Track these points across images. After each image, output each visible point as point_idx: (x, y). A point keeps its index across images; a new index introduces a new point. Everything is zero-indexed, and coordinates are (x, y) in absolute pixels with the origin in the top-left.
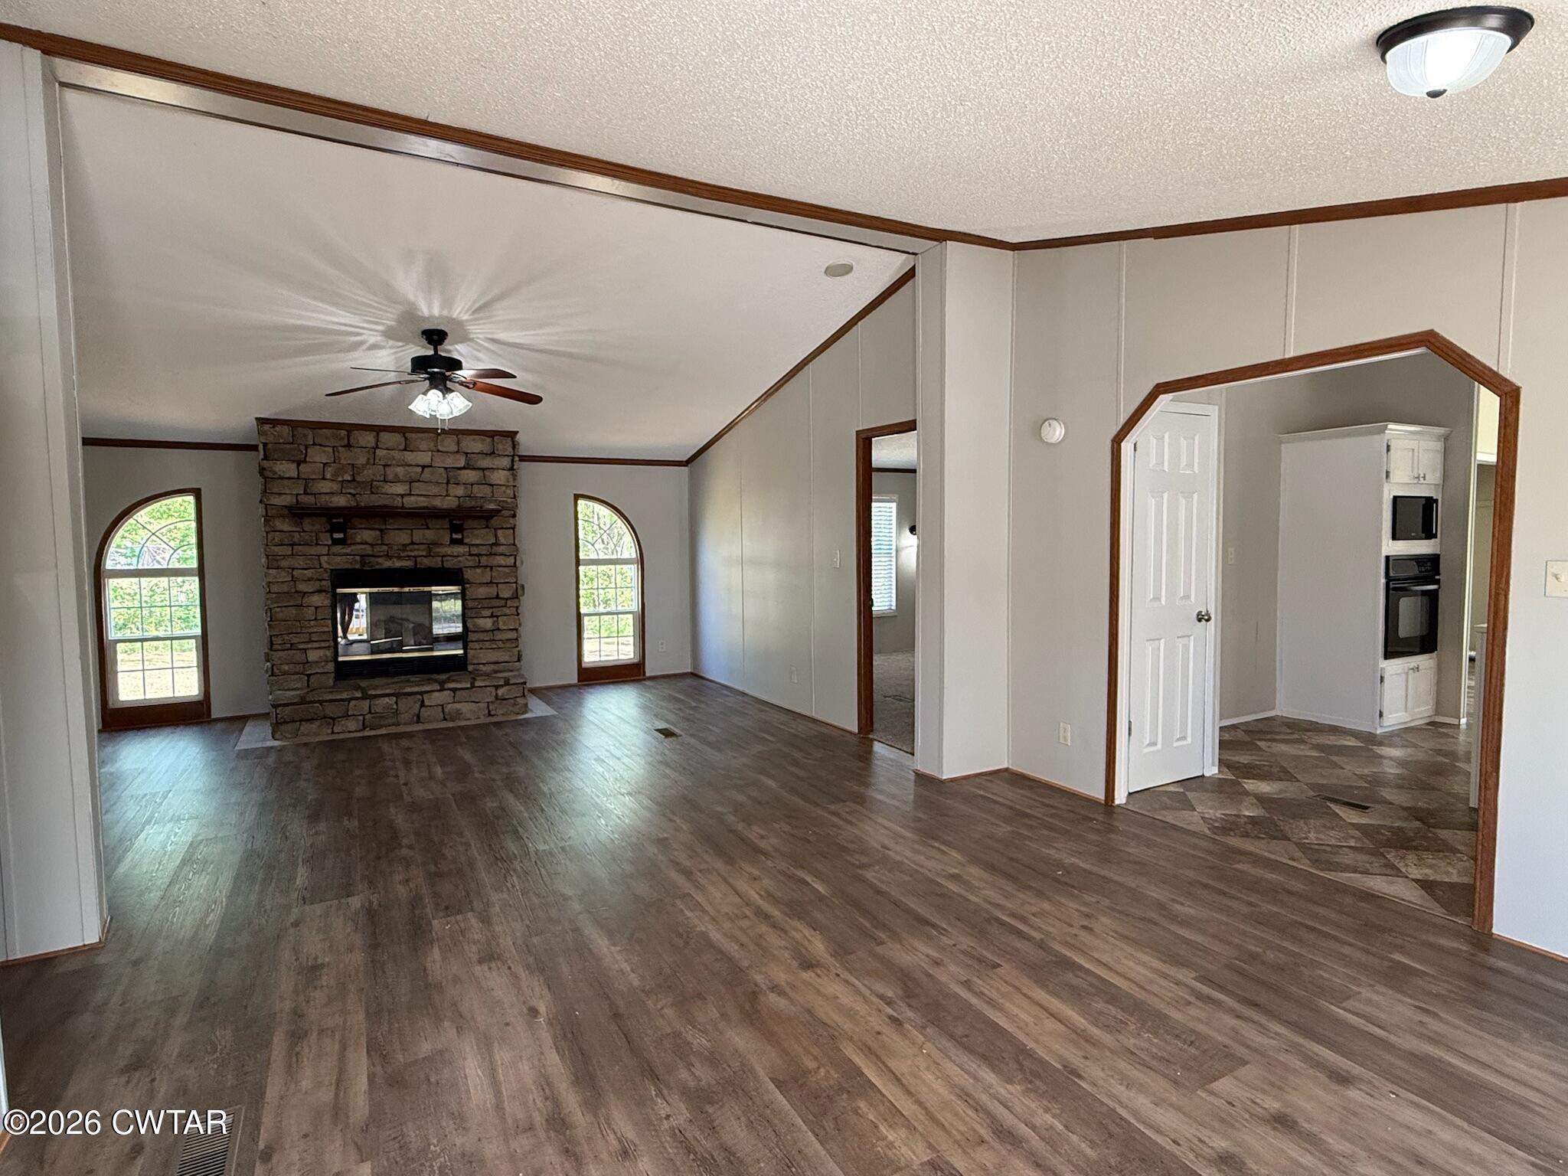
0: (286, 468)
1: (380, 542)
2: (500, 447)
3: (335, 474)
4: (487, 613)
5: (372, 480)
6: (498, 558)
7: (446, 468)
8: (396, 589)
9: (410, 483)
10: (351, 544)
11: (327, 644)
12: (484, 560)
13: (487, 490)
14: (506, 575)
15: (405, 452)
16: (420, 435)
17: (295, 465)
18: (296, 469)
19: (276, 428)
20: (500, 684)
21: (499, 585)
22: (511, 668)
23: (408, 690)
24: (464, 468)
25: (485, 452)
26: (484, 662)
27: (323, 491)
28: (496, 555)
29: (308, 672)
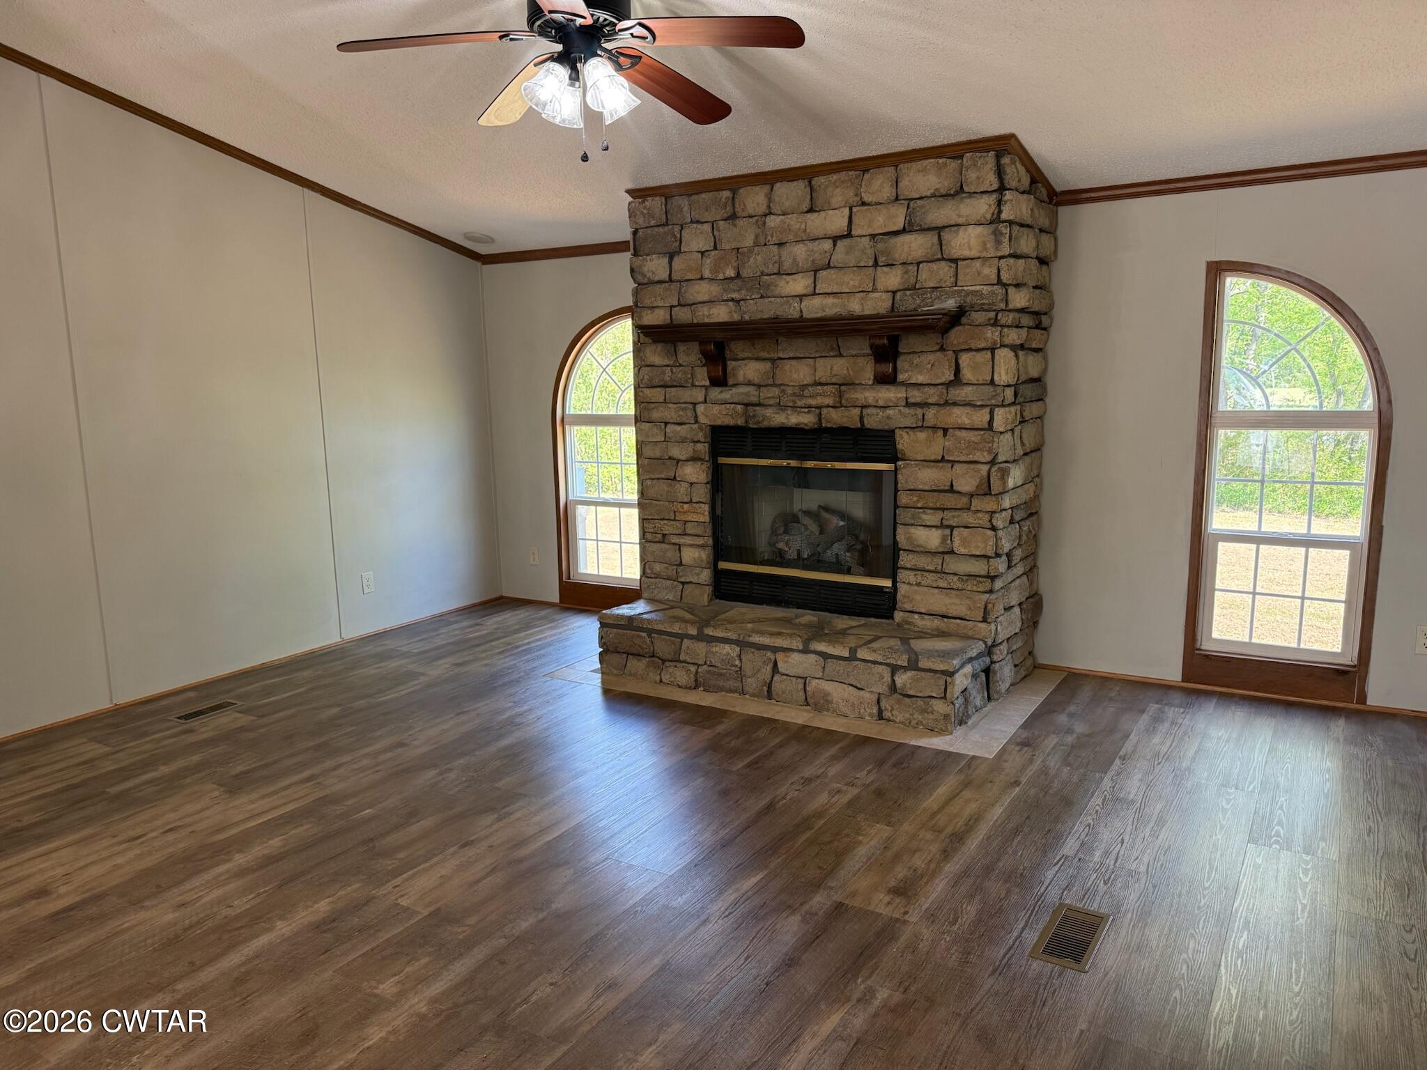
0: (656, 266)
1: (770, 381)
2: (972, 175)
3: (716, 269)
4: (931, 518)
5: (763, 274)
6: (957, 411)
7: (873, 236)
8: (793, 463)
9: (816, 271)
10: (735, 385)
11: (700, 541)
12: (930, 413)
13: (944, 271)
14: (973, 446)
15: (809, 216)
16: (835, 177)
17: (666, 260)
18: (667, 266)
19: (649, 202)
20: (899, 663)
21: (957, 466)
22: (970, 633)
23: (756, 639)
24: (903, 231)
25: (943, 192)
26: (923, 611)
27: (700, 299)
28: (955, 404)
29: (682, 580)
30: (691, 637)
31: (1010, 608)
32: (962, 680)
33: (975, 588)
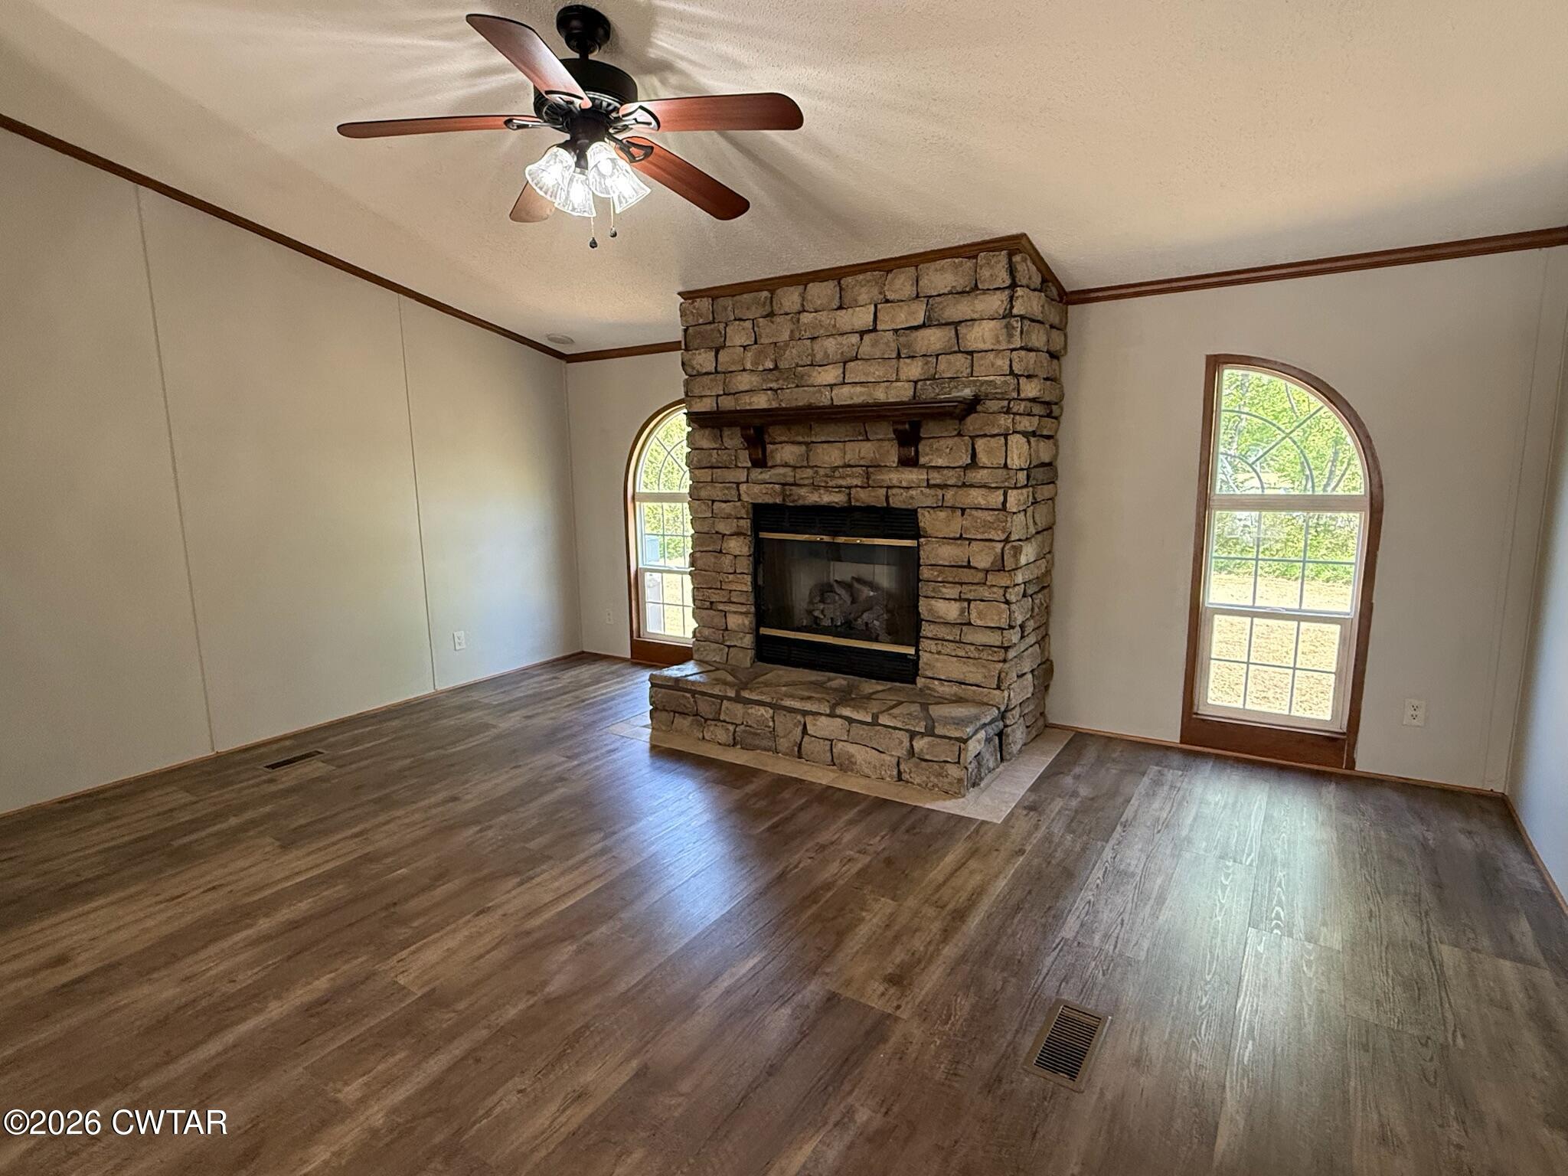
0: (704, 360)
1: (805, 463)
2: (985, 273)
3: (755, 363)
4: (951, 592)
5: (797, 365)
6: (974, 492)
7: (896, 331)
8: (826, 539)
9: (845, 363)
10: (772, 467)
12: (950, 494)
13: (960, 362)
15: (838, 312)
16: (861, 277)
17: (713, 354)
18: (713, 360)
19: (698, 303)
20: (917, 729)
21: (973, 543)
22: (985, 700)
23: (788, 703)
24: (923, 326)
25: (960, 290)
26: (943, 678)
27: (742, 388)
28: (972, 486)
29: (728, 643)
30: (729, 699)
31: (1020, 676)
32: (974, 747)
33: (990, 658)
